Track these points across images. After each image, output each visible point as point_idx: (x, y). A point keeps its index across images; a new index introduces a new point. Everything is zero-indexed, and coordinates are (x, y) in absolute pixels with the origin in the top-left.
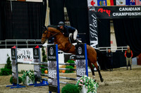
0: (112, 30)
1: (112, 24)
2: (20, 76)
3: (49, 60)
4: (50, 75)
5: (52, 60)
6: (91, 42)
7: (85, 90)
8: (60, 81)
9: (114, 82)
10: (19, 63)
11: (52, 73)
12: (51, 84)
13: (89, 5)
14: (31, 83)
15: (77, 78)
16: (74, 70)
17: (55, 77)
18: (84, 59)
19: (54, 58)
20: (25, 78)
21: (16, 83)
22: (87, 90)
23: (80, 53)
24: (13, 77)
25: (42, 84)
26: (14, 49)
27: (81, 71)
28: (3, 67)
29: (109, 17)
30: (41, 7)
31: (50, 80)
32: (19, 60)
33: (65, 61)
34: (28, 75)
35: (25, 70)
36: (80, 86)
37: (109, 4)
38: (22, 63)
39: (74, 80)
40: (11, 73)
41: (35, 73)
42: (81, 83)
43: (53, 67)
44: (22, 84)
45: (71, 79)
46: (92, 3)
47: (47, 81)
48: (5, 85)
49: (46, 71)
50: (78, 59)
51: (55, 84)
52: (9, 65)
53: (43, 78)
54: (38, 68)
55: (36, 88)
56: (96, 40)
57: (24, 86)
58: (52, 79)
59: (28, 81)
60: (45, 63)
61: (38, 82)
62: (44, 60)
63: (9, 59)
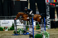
0: (56, 12)
1: (56, 10)
2: (18, 30)
3: (30, 24)
4: (30, 30)
5: (31, 24)
6: (47, 17)
7: (44, 37)
8: (34, 33)
9: (56, 34)
10: (17, 25)
11: (31, 30)
12: (30, 34)
13: (46, 2)
14: (22, 33)
15: (41, 32)
16: (40, 28)
17: (32, 31)
18: (44, 24)
19: (32, 23)
20: (20, 31)
21: (16, 33)
22: (45, 37)
23: (42, 22)
24: (15, 31)
25: (26, 34)
26: (15, 20)
27: (43, 29)
28: (11, 27)
29: (54, 7)
30: (26, 3)
31: (30, 32)
32: (17, 24)
33: (36, 25)
34: (21, 30)
35: (20, 28)
36: (42, 35)
37: (54, 2)
38: (18, 25)
39: (40, 32)
40: (14, 29)
41: (24, 29)
42: (43, 34)
43: (31, 27)
44: (18, 34)
45: (38, 32)
46: (47, 1)
47: (29, 33)
48: (12, 34)
49: (28, 29)
50: (41, 24)
51: (32, 34)
52: (13, 26)
53: (27, 31)
54: (25, 28)
55: (24, 35)
56: (49, 16)
57: (19, 35)
58: (31, 32)
59: (21, 33)
60: (28, 25)
61: (25, 33)
62: (27, 24)
63: (13, 24)
